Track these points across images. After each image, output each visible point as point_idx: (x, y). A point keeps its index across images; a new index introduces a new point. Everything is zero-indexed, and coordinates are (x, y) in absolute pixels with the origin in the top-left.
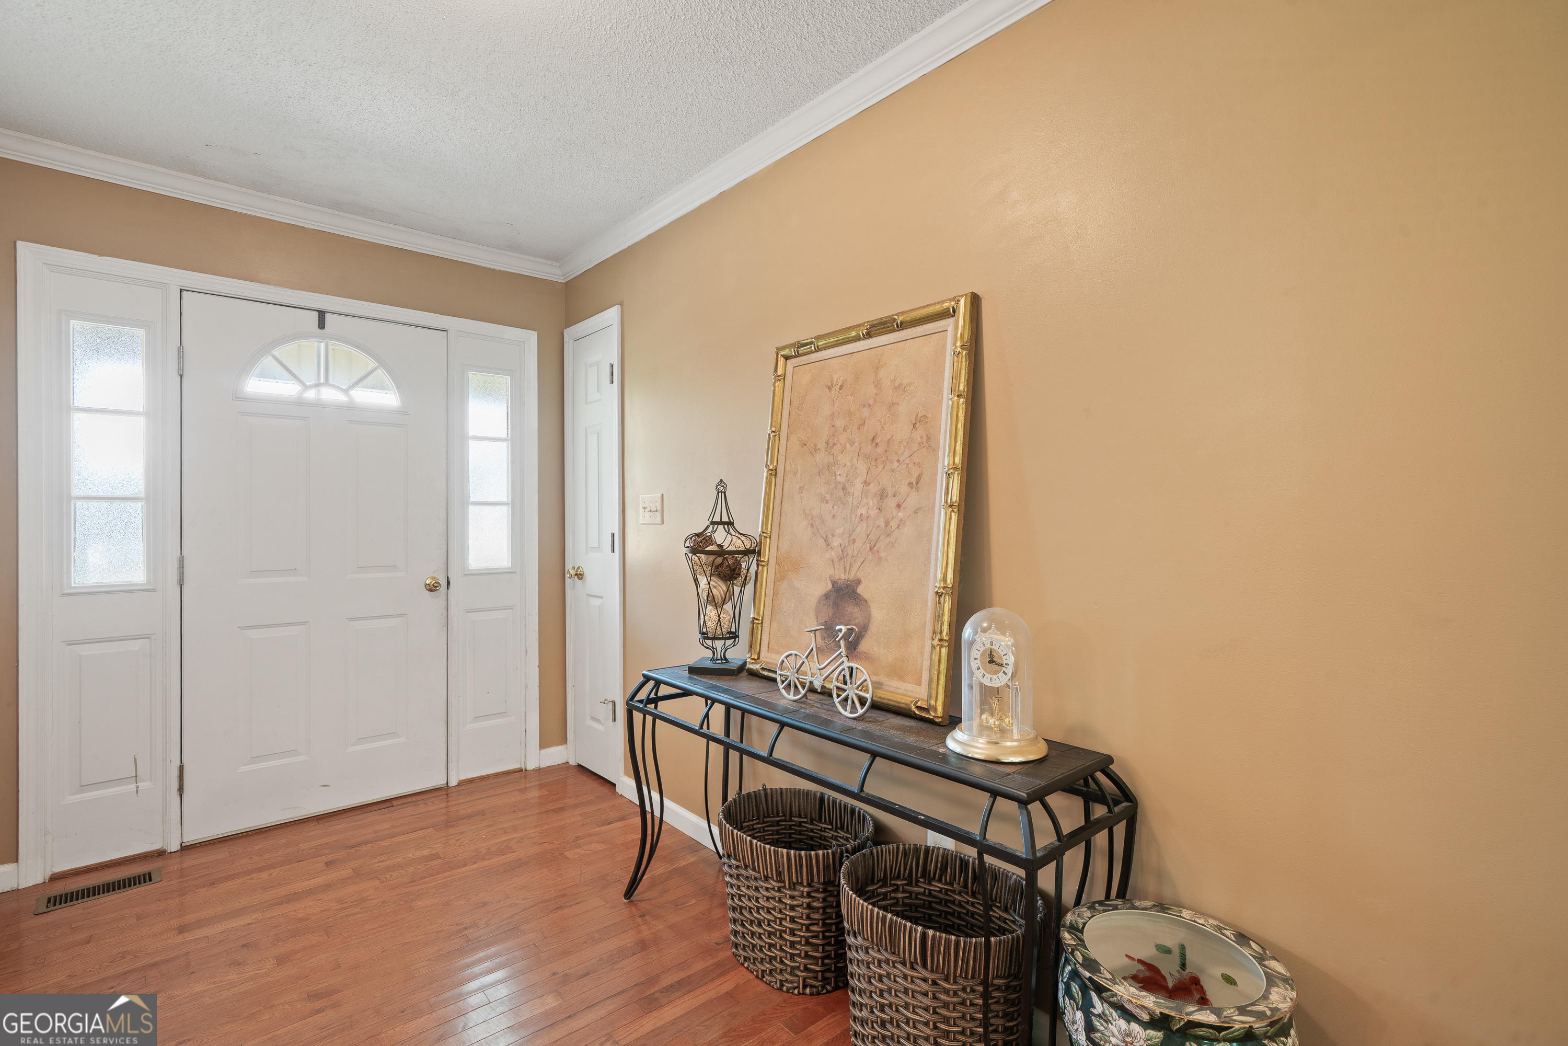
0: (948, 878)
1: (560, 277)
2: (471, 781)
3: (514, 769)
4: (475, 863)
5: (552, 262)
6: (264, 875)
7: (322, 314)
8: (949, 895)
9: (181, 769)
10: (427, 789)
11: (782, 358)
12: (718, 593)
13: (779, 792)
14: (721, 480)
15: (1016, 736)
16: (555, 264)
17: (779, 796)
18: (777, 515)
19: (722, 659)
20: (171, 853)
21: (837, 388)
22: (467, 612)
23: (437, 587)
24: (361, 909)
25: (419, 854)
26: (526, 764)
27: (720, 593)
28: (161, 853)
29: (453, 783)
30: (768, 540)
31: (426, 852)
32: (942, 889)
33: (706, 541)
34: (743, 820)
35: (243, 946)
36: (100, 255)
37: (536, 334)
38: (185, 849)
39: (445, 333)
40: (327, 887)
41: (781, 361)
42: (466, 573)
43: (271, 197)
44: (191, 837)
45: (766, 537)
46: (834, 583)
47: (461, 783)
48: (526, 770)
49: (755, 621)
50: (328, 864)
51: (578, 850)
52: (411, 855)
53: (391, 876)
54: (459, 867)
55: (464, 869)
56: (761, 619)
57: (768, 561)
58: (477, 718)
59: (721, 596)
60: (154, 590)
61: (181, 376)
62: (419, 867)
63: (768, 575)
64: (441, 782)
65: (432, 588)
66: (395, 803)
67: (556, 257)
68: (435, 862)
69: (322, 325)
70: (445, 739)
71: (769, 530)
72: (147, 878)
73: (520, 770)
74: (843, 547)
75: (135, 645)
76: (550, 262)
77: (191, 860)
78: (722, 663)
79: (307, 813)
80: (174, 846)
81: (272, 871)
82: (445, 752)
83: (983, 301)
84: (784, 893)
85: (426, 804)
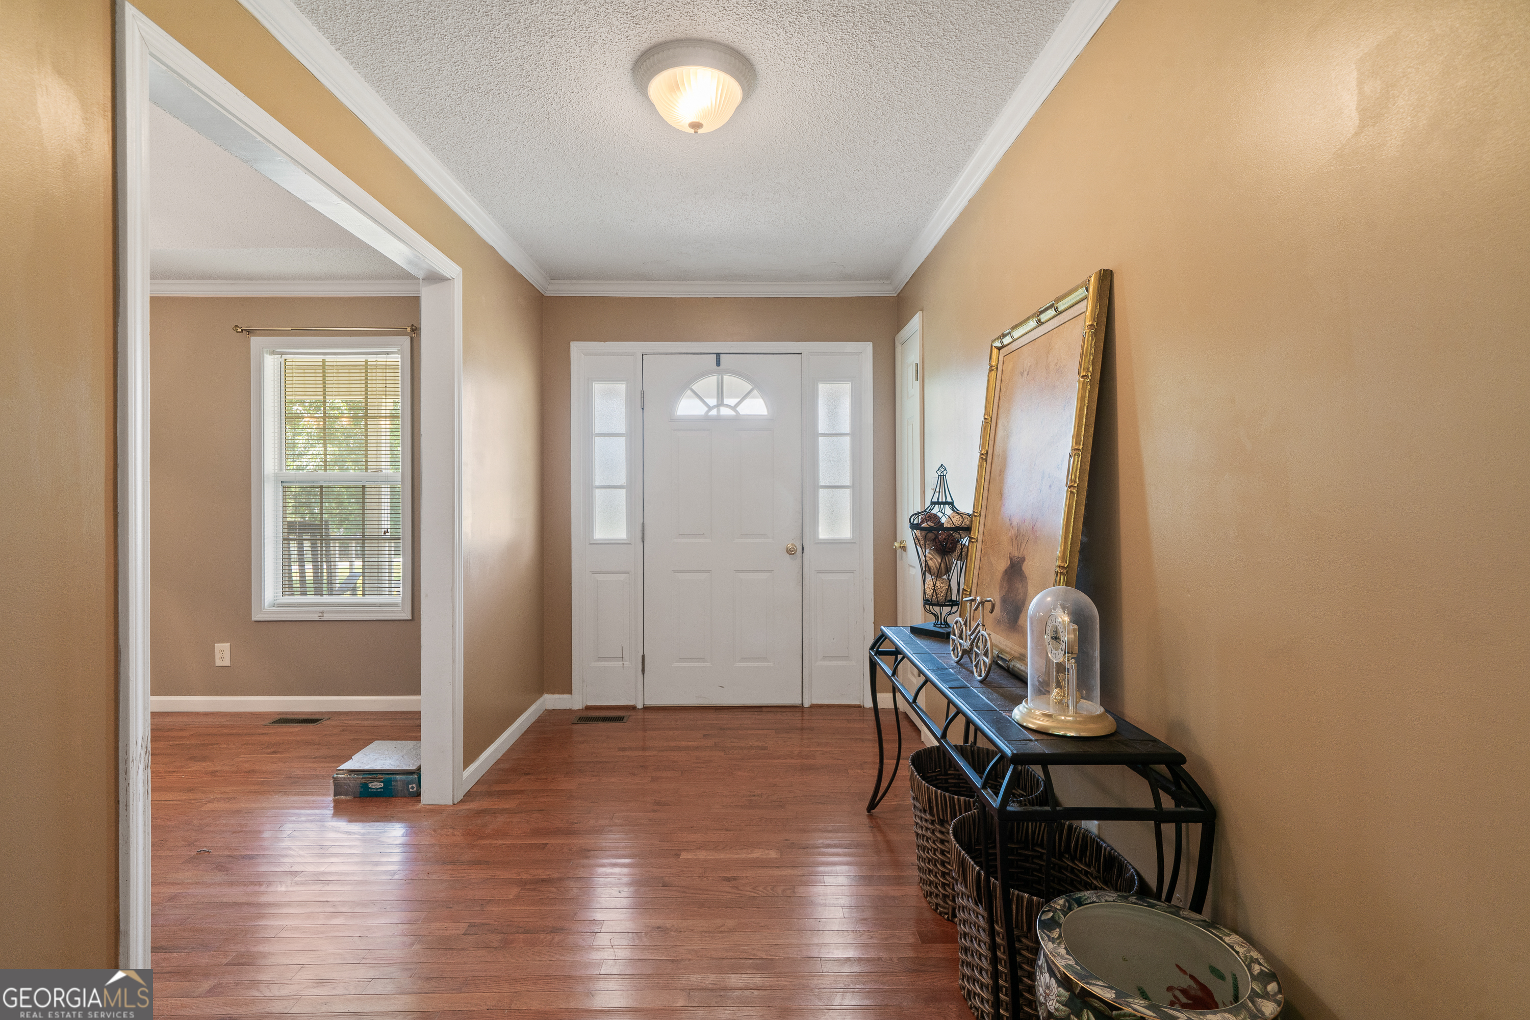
0: (1087, 859)
1: (892, 292)
2: (821, 706)
3: (854, 705)
4: (786, 759)
5: (883, 281)
6: (671, 733)
7: (718, 355)
8: (1088, 878)
9: (643, 657)
10: (788, 705)
11: (996, 350)
12: (933, 565)
13: (985, 752)
14: (942, 465)
15: (1071, 713)
16: (886, 282)
17: (986, 756)
18: (985, 495)
19: (941, 624)
20: (638, 709)
21: (1026, 373)
22: (818, 573)
23: (793, 551)
24: (706, 766)
25: (756, 744)
26: (863, 703)
27: (935, 564)
28: (633, 708)
29: (806, 705)
30: (978, 518)
31: (760, 744)
32: (1083, 869)
33: (931, 518)
34: (947, 767)
35: (641, 766)
36: (605, 342)
37: (871, 344)
38: (646, 709)
39: (800, 355)
40: (697, 748)
41: (995, 351)
42: (816, 542)
43: (688, 282)
44: (649, 702)
45: (976, 516)
46: (1011, 559)
47: (813, 706)
48: (864, 707)
49: (964, 592)
50: (705, 736)
51: (859, 771)
52: (751, 743)
53: (733, 752)
54: (774, 759)
55: (776, 761)
56: (969, 590)
57: (977, 538)
58: (825, 658)
59: (936, 567)
60: (630, 544)
61: (643, 409)
62: (751, 752)
63: (976, 552)
64: (798, 702)
65: (790, 552)
66: (764, 709)
67: (886, 276)
68: (763, 752)
69: (718, 364)
70: (801, 669)
71: (980, 510)
72: (620, 719)
73: (859, 707)
74: (1018, 525)
75: (622, 577)
76: (881, 282)
77: (649, 716)
78: (941, 627)
79: (711, 703)
80: (640, 706)
81: (676, 731)
82: (801, 680)
83: (1115, 275)
84: (935, 827)
85: (782, 714)
